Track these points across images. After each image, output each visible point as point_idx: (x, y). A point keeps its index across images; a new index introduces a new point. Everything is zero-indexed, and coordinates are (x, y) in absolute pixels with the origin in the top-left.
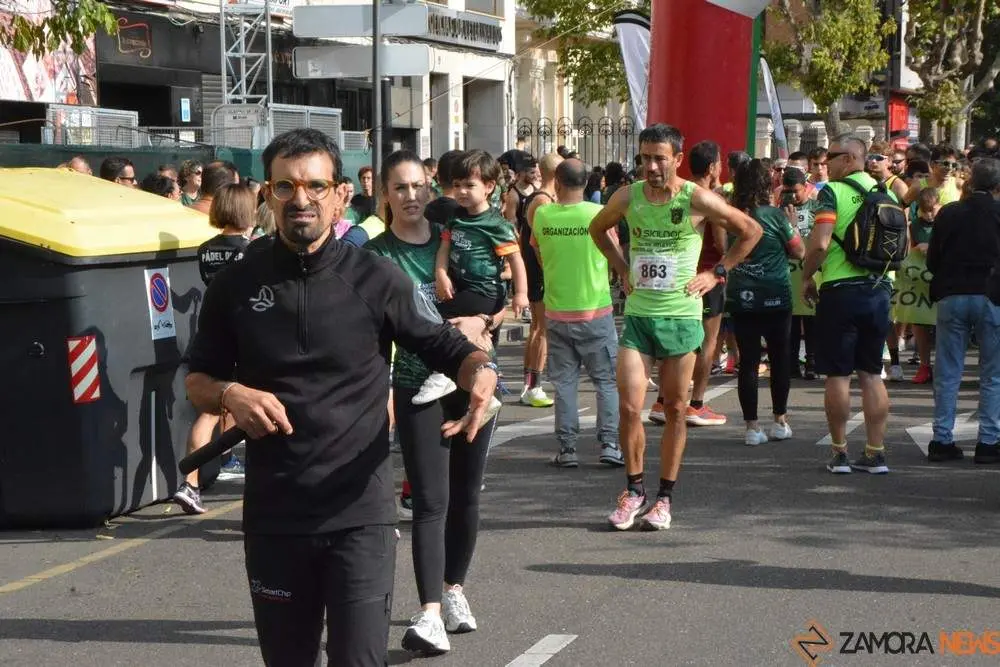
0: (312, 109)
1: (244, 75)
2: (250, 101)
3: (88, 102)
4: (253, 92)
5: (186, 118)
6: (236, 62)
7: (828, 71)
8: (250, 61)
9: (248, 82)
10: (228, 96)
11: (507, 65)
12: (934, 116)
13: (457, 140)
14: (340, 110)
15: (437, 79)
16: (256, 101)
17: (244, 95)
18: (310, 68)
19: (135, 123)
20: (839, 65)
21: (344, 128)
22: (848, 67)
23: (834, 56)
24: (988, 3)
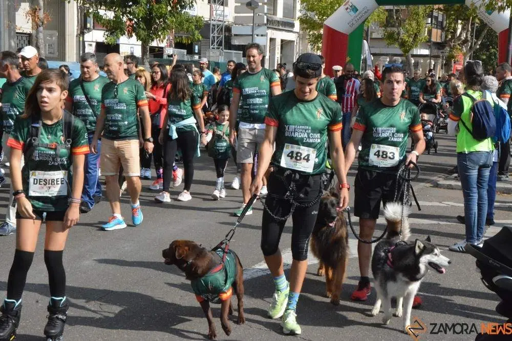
0: (235, 51)
1: (216, 41)
2: (217, 48)
3: (172, 47)
4: (218, 46)
5: (196, 51)
6: (214, 37)
8: (218, 37)
9: (217, 42)
10: (211, 47)
11: (296, 35)
13: (278, 60)
14: (242, 52)
15: (272, 40)
16: (219, 48)
17: (216, 46)
18: (236, 42)
19: (185, 53)
20: (411, 39)
21: (243, 57)
22: (414, 40)
23: (409, 36)
24: (473, 18)
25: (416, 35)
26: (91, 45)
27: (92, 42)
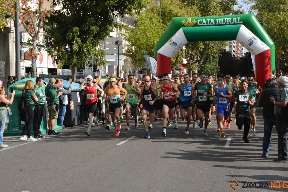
2: (88, 68)
4: (89, 66)
10: (86, 67)
22: (176, 61)
23: (174, 59)
24: (200, 49)
25: (177, 58)
26: (23, 69)
27: (24, 67)
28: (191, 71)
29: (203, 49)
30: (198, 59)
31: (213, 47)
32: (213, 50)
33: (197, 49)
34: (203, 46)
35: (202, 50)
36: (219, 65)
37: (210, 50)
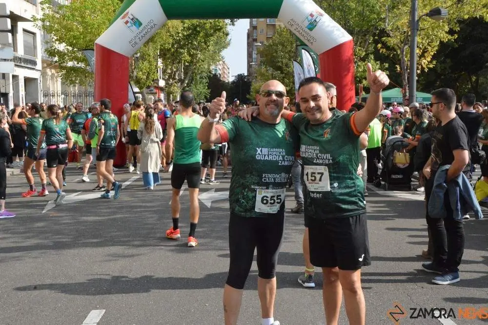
7: (142, 78)
11: (39, 73)
12: (171, 93)
15: (15, 77)
20: (145, 77)
22: (148, 77)
23: (143, 74)
24: (184, 61)
25: (149, 73)
28: (171, 95)
29: (188, 62)
30: (181, 76)
31: (203, 61)
32: (202, 65)
33: (179, 63)
34: (188, 58)
35: (187, 64)
36: (208, 89)
37: (198, 65)
